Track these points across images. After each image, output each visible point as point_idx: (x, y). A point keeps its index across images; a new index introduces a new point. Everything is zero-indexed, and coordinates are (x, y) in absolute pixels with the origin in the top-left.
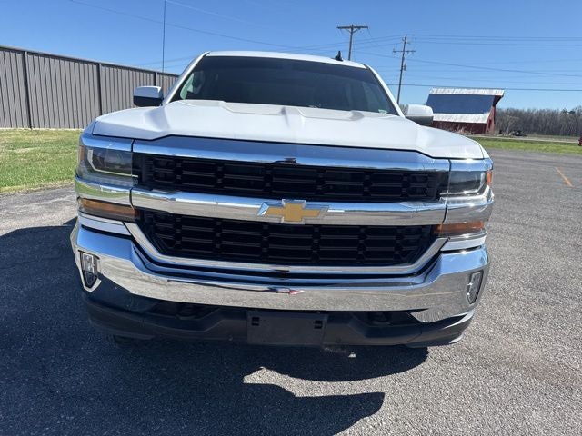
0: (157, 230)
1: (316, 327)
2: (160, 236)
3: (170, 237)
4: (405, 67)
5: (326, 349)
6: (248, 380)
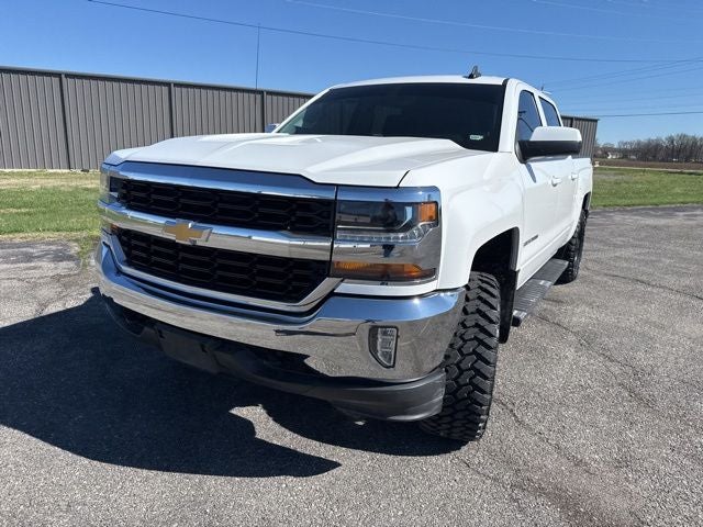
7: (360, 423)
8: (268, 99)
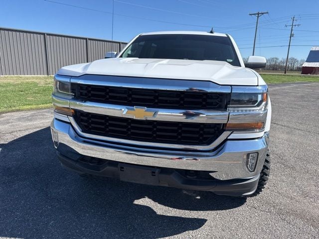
0: (82, 120)
1: (153, 175)
2: (83, 123)
3: (86, 124)
4: (293, 35)
5: (185, 192)
6: (136, 202)
7: (198, 198)
8: (89, 42)
